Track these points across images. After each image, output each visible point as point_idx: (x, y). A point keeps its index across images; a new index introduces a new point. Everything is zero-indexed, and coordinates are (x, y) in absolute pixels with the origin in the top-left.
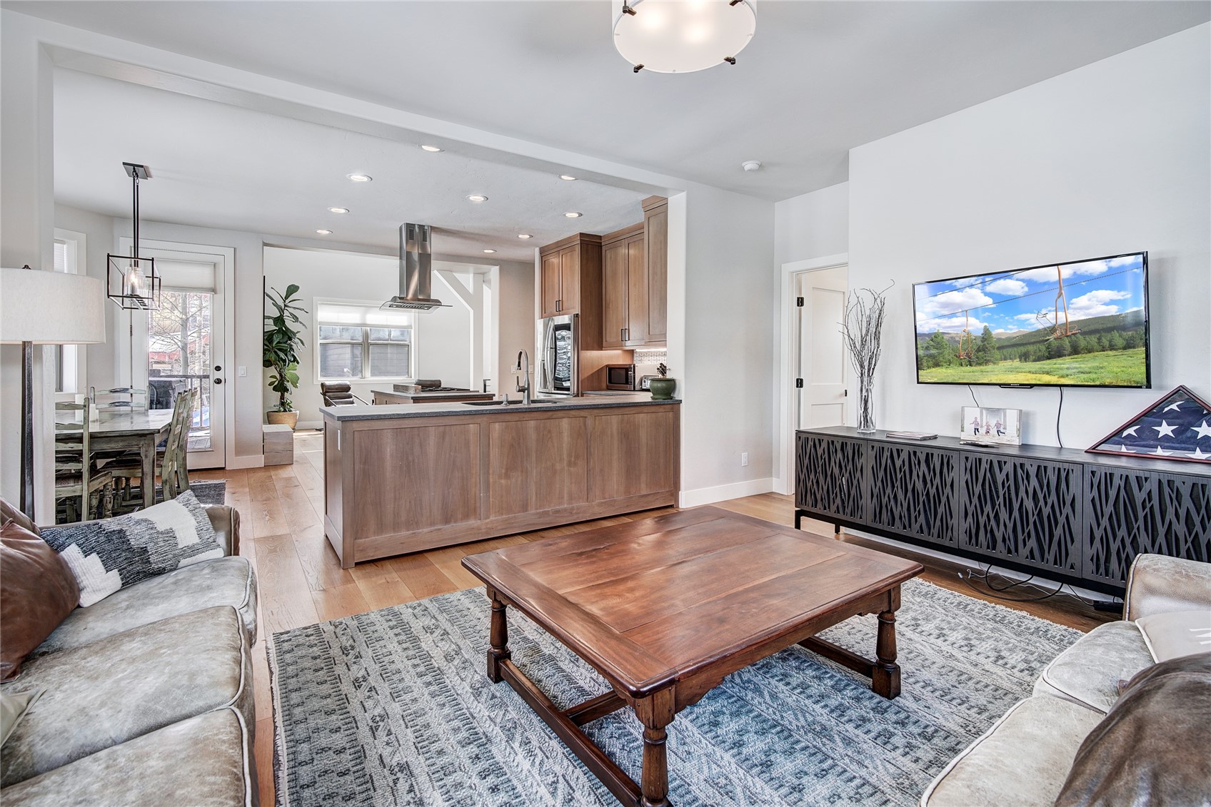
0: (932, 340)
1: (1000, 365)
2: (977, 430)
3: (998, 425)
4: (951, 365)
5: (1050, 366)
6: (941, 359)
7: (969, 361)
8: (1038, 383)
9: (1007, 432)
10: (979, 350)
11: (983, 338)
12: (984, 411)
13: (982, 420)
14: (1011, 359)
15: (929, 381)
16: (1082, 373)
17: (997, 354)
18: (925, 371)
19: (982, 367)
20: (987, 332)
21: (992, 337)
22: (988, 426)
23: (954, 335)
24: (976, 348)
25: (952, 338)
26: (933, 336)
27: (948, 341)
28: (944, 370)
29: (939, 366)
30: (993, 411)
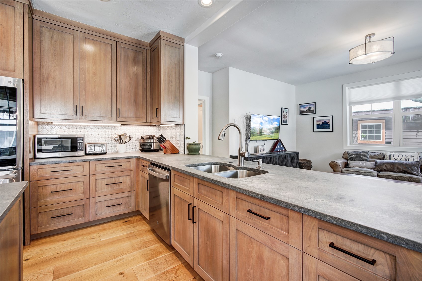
2: (261, 151)
3: (263, 149)
6: (255, 134)
8: (268, 139)
11: (261, 130)
12: (262, 146)
13: (261, 148)
16: (273, 137)
18: (251, 137)
19: (261, 136)
20: (262, 128)
28: (255, 137)
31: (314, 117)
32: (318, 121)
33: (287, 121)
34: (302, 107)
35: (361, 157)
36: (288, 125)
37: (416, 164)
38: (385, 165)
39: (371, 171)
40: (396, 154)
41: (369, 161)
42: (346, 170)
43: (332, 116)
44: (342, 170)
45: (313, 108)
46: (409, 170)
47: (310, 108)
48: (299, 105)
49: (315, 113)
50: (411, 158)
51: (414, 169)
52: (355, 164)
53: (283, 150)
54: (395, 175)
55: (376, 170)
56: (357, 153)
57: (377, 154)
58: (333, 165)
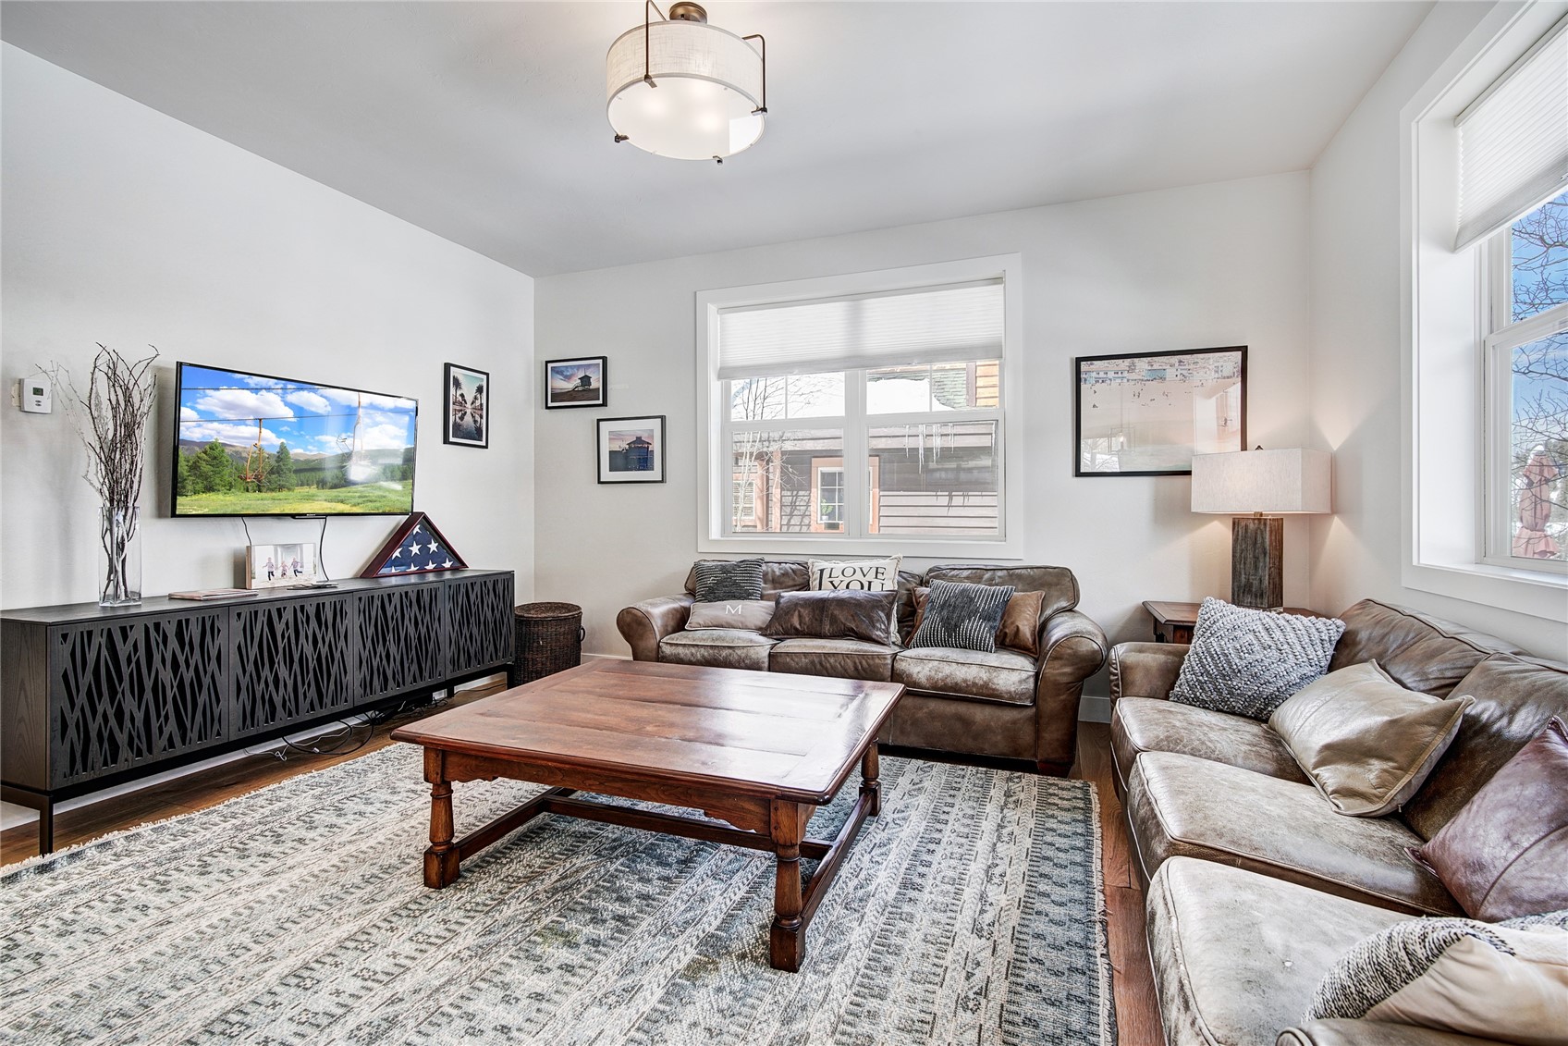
0: (205, 453)
1: (295, 491)
2: (271, 573)
3: (295, 564)
4: (233, 490)
5: (345, 494)
6: (218, 481)
7: (259, 486)
8: (333, 512)
9: (304, 570)
10: (272, 472)
11: (278, 457)
12: (279, 549)
13: (276, 561)
14: (308, 485)
15: (194, 513)
16: (371, 501)
17: (294, 478)
18: (188, 498)
19: (274, 494)
20: (283, 449)
21: (289, 458)
22: (284, 567)
23: (241, 450)
24: (268, 468)
25: (236, 452)
26: (207, 447)
27: (231, 455)
28: (220, 496)
29: (213, 491)
30: (288, 547)
31: (599, 421)
32: (615, 436)
33: (479, 430)
34: (558, 373)
35: (735, 583)
36: (486, 447)
37: (885, 602)
38: (799, 611)
39: (751, 641)
40: (838, 566)
41: (762, 597)
42: (671, 644)
43: (663, 418)
44: (660, 641)
45: (596, 383)
46: (864, 626)
47: (586, 380)
48: (547, 362)
49: (604, 404)
50: (876, 577)
51: (878, 621)
52: (707, 613)
53: (448, 565)
54: (819, 647)
55: (772, 635)
56: (724, 570)
57: (792, 570)
58: (629, 625)
